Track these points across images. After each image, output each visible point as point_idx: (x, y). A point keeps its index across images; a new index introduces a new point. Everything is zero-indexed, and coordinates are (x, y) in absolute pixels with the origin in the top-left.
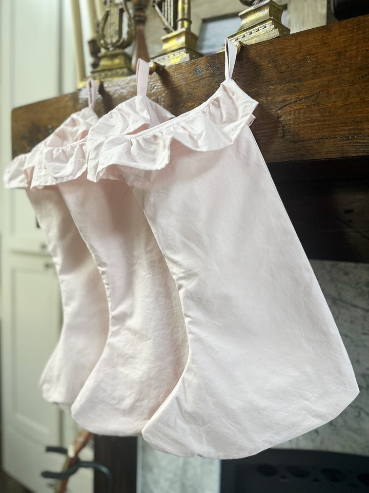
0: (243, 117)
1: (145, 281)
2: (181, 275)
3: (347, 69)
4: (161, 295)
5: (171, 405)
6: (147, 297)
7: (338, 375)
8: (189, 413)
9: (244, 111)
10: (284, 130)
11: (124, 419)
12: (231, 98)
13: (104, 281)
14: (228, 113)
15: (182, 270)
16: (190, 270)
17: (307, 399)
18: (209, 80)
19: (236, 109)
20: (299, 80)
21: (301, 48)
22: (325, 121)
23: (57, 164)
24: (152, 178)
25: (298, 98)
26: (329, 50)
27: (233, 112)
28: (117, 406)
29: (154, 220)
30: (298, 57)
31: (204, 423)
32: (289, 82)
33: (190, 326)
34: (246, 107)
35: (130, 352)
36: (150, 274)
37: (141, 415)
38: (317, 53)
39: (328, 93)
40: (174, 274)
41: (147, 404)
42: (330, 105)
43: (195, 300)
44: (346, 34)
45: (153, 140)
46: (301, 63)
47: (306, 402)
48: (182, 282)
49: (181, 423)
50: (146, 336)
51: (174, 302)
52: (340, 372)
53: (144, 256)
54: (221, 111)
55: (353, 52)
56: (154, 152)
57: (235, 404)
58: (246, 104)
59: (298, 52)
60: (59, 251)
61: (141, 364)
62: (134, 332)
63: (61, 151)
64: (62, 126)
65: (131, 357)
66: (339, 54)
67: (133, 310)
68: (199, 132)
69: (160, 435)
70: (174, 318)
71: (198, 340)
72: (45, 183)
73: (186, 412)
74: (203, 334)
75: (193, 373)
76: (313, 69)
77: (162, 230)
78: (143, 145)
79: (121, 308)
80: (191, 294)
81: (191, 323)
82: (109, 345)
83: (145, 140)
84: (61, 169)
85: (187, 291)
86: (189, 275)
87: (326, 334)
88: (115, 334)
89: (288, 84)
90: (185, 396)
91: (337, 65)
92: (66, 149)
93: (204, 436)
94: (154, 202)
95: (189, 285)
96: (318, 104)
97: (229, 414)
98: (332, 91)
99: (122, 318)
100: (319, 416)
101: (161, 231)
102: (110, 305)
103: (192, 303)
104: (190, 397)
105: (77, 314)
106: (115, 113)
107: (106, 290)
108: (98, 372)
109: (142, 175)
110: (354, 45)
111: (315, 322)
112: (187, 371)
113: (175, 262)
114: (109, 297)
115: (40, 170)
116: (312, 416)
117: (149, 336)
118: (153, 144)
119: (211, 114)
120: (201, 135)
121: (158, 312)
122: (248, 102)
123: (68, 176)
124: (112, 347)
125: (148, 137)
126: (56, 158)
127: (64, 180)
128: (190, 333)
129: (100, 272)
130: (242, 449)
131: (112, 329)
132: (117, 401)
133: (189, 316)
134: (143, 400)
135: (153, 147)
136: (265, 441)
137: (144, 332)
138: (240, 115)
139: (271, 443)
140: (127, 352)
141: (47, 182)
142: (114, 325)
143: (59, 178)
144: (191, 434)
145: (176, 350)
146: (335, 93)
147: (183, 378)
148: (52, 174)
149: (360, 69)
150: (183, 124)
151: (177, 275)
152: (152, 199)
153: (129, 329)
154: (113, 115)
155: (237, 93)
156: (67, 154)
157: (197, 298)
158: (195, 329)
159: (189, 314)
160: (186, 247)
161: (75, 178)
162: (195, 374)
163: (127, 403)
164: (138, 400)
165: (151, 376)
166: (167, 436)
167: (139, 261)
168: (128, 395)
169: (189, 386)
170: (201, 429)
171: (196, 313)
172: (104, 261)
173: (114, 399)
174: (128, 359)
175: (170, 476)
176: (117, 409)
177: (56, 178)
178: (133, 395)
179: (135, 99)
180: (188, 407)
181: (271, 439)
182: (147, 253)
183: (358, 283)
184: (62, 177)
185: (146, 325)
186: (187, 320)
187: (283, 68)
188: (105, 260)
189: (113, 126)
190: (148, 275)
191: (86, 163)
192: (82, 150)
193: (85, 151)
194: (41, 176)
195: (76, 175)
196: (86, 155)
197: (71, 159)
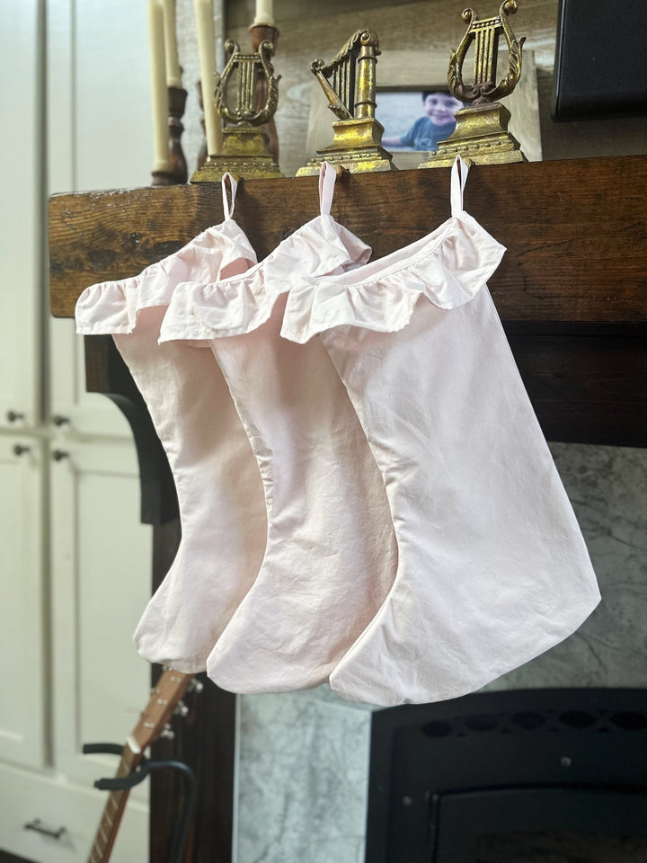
0: (486, 265)
1: (330, 473)
2: (394, 465)
3: (607, 217)
4: (353, 492)
5: (375, 636)
6: (333, 495)
7: (579, 581)
8: (399, 645)
9: (488, 258)
10: (526, 281)
11: (291, 668)
12: (468, 237)
13: (264, 476)
14: (466, 258)
15: (395, 459)
16: (408, 458)
17: (543, 614)
18: (420, 202)
19: (476, 253)
20: (547, 221)
21: (550, 182)
22: (579, 275)
23: (214, 309)
24: (361, 337)
25: (546, 243)
26: (586, 191)
27: (473, 257)
28: (280, 651)
29: (360, 393)
30: (547, 191)
31: (417, 656)
32: (535, 221)
33: (402, 532)
34: (493, 253)
35: (302, 572)
36: (337, 464)
37: (316, 659)
38: (571, 191)
39: (583, 242)
40: (383, 464)
41: (327, 642)
42: (585, 258)
43: (410, 498)
44: (608, 175)
45: (376, 289)
46: (551, 200)
47: (542, 617)
48: (394, 474)
49: (386, 660)
50: (330, 549)
51: (370, 501)
52: (581, 577)
53: (329, 440)
54: (455, 254)
55: (614, 198)
56: (379, 306)
57: (458, 626)
58: (493, 250)
59: (547, 186)
60: (177, 432)
61: (320, 588)
62: (309, 545)
63: (215, 289)
64: (190, 246)
65: (302, 580)
66: (598, 196)
67: (306, 515)
68: (438, 283)
69: (358, 680)
70: (369, 522)
71: (413, 548)
72: (194, 335)
73: (395, 644)
74: (419, 541)
75: (406, 592)
76: (565, 210)
77: (371, 407)
78: (365, 296)
79: (288, 513)
80: (405, 489)
81: (403, 527)
82: (268, 564)
83: (367, 289)
84: (221, 316)
85: (401, 486)
86: (405, 465)
87: (566, 532)
88: (276, 549)
89: (532, 225)
90: (394, 622)
91: (595, 210)
92: (224, 286)
93: (415, 674)
94: (361, 368)
95: (405, 478)
96: (570, 255)
97: (451, 640)
98: (588, 240)
99: (287, 527)
100: (557, 632)
101: (369, 408)
102: (269, 509)
103: (405, 501)
104: (401, 625)
105: (206, 524)
106: (298, 240)
107: (265, 488)
108: (252, 604)
109: (346, 332)
110: (616, 189)
111: (554, 520)
112: (397, 591)
113: (385, 449)
114: (268, 498)
115: (182, 316)
116: (549, 634)
117: (335, 549)
118: (378, 295)
119: (444, 257)
120: (441, 287)
121: (349, 516)
122: (495, 247)
123: (237, 328)
124: (272, 568)
125: (370, 285)
126: (209, 299)
127: (230, 334)
128: (403, 540)
129: (259, 463)
130: (464, 684)
131: (270, 542)
132: (280, 644)
133: (401, 519)
134: (321, 637)
135: (377, 300)
136: (492, 671)
137: (327, 544)
138: (482, 262)
139: (499, 671)
140: (297, 573)
141: (197, 334)
142: (273, 537)
143: (221, 330)
144: (399, 674)
145: (372, 564)
146: (591, 244)
147: (391, 600)
148: (209, 324)
149: (623, 219)
150: (413, 269)
151: (388, 465)
152: (359, 365)
153: (299, 541)
154: (296, 243)
155: (479, 235)
156: (225, 294)
157: (413, 496)
158: (409, 535)
159: (402, 516)
160: (402, 429)
161: (248, 332)
162: (410, 593)
163: (297, 644)
164: (312, 639)
165: (335, 603)
166: (367, 679)
167: (319, 447)
168: (297, 632)
169: (400, 609)
170: (412, 664)
171: (410, 515)
172: (268, 447)
173: (277, 640)
174: (296, 583)
175: (292, 760)
176: (280, 655)
177: (217, 331)
178: (307, 632)
179: (319, 220)
180: (397, 637)
181: (500, 667)
182: (333, 435)
183: (568, 469)
184: (227, 330)
185: (330, 534)
186: (397, 524)
187: (528, 203)
188: (269, 445)
189: (297, 260)
190: (335, 466)
191: (258, 310)
192: (248, 289)
193: (253, 292)
194: (185, 326)
195: (247, 328)
196: (257, 298)
197: (232, 303)
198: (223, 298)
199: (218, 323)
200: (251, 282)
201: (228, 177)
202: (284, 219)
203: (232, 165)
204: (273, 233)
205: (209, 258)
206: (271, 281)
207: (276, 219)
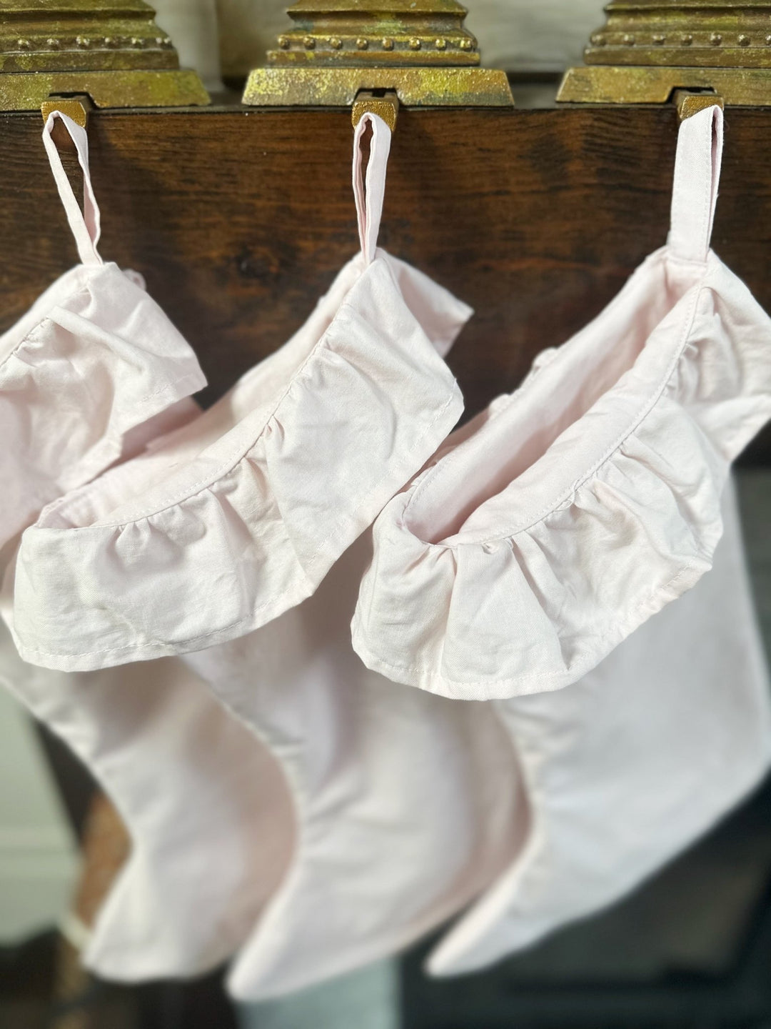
0: (760, 393)
63: (146, 537)
84: (178, 601)
92: (168, 518)
123: (229, 627)
125: (558, 517)
126: (137, 562)
138: (752, 383)
141: (128, 649)
148: (158, 632)
156: (172, 536)
161: (258, 626)
184: (205, 636)
191: (265, 560)
192: (229, 511)
193: (245, 517)
194: (89, 639)
195: (252, 615)
196: (258, 530)
197: (195, 551)
198: (168, 542)
199: (178, 620)
200: (233, 489)
201: (57, 120)
202: (236, 224)
203: (41, 44)
204: (208, 261)
205: (75, 392)
206: (302, 511)
207: (214, 225)
